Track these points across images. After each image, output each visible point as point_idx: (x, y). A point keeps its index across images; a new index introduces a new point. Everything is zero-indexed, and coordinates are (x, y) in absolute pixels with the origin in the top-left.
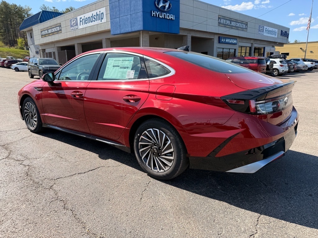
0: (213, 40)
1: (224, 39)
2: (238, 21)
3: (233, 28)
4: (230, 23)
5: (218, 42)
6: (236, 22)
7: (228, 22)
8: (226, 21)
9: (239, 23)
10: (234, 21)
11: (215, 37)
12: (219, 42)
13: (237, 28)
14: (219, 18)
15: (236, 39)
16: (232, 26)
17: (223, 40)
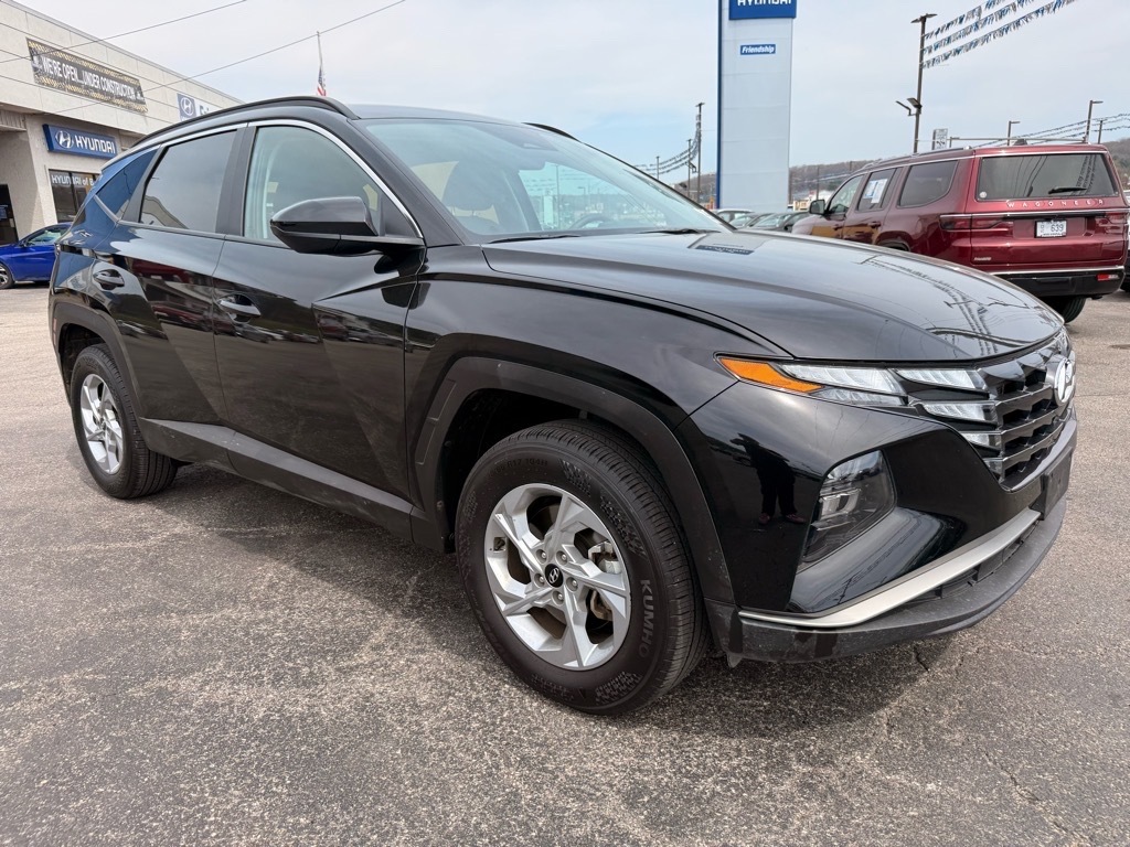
0: (21, 137)
1: (65, 136)
2: (107, 72)
3: (94, 94)
4: (80, 77)
5: (45, 148)
6: (101, 75)
7: (70, 72)
8: (60, 66)
9: (109, 77)
10: (93, 72)
11: (27, 124)
12: (51, 148)
13: (109, 98)
14: (33, 53)
15: (111, 139)
16: (87, 87)
17: (62, 140)
